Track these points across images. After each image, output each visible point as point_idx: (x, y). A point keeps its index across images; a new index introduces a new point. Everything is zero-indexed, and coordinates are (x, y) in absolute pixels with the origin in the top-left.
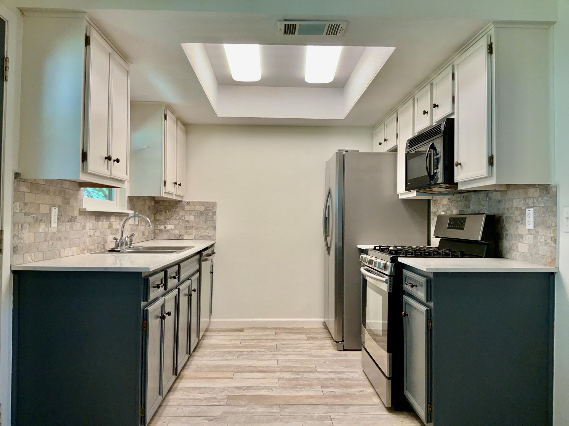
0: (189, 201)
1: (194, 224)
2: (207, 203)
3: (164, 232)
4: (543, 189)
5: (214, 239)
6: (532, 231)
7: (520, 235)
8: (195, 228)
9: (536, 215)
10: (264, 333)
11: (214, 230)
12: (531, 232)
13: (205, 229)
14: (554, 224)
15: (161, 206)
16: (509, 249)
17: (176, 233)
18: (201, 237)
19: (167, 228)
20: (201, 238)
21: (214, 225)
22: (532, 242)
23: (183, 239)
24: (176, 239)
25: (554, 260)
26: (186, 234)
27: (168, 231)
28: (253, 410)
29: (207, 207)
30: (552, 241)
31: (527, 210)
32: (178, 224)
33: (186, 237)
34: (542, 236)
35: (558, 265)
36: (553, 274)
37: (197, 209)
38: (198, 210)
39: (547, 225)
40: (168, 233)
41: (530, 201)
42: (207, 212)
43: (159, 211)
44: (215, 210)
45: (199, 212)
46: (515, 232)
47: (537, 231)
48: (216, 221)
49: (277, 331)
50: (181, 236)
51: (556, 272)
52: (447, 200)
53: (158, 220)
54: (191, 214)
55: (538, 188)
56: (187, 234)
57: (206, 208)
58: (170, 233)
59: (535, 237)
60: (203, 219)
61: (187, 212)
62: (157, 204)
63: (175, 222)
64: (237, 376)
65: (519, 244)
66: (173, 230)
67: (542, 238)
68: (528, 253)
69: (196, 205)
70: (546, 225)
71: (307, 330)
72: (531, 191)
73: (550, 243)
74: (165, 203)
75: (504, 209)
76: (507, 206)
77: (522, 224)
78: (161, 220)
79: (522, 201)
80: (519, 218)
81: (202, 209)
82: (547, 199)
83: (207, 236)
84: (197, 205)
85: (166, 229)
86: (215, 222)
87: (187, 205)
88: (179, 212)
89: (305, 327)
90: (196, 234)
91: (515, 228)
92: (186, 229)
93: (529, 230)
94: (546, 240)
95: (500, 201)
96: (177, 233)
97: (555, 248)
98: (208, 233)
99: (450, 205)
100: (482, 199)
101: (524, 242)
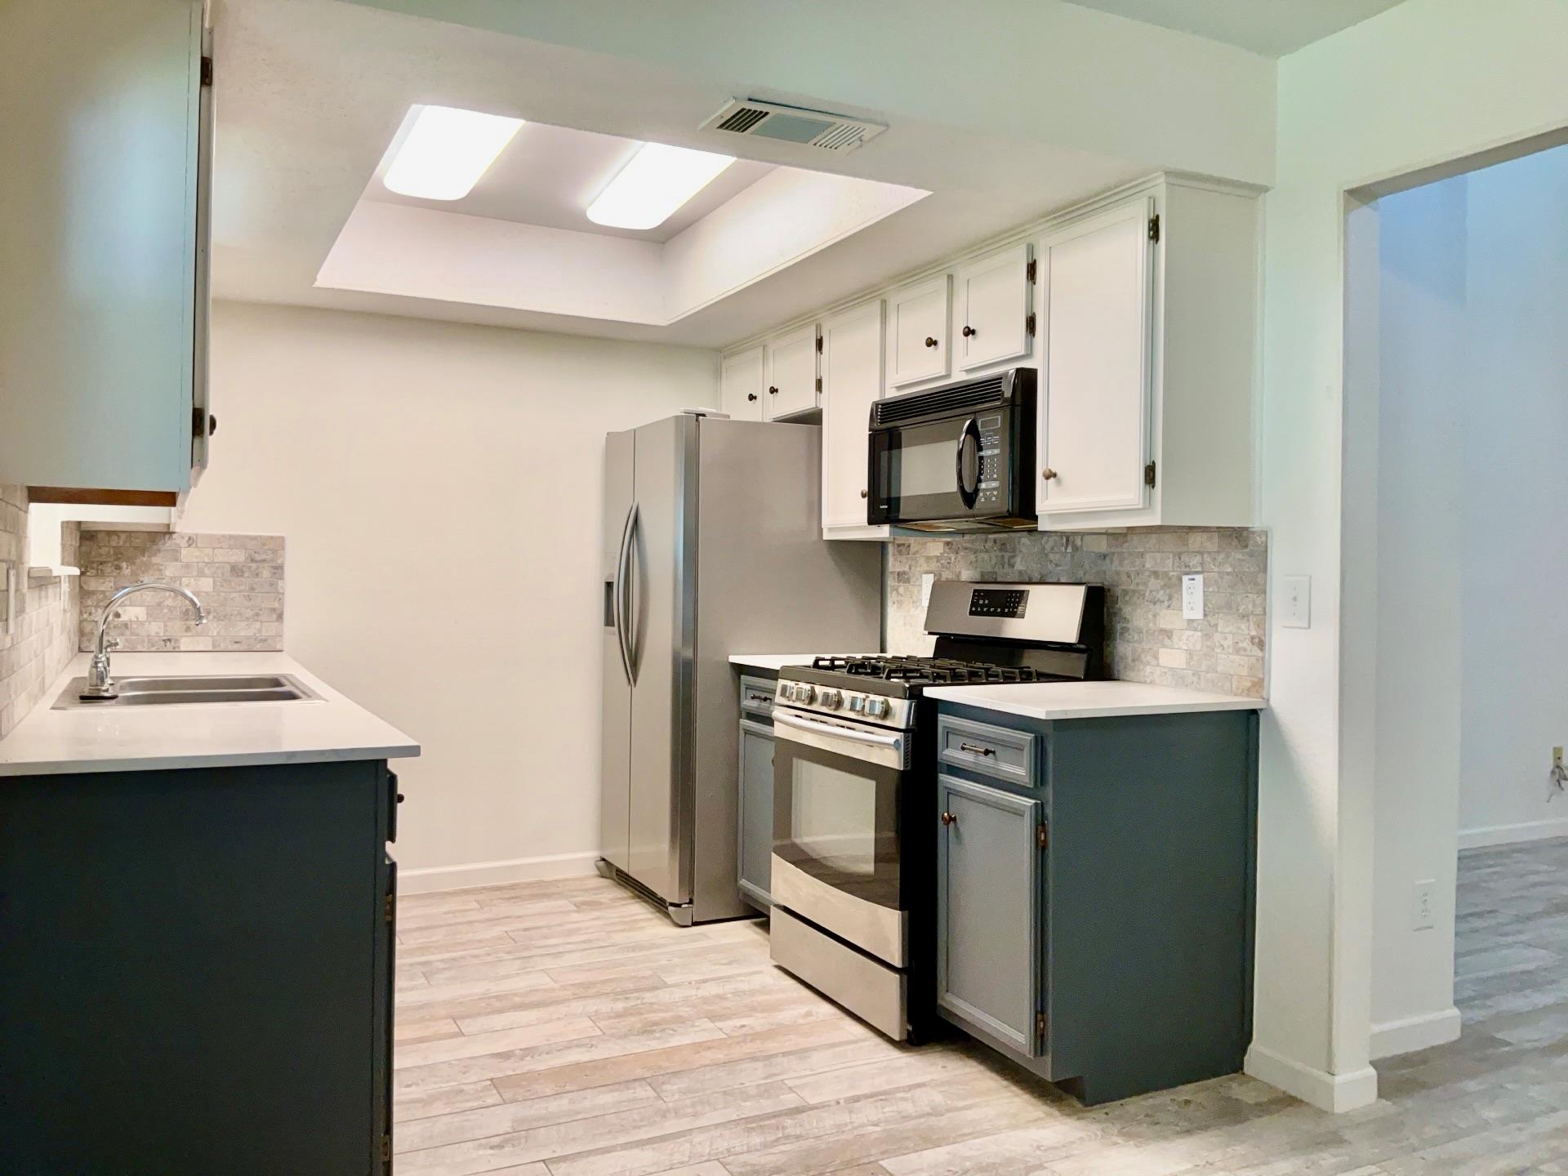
0: (197, 535)
1: (213, 604)
2: (254, 538)
3: (115, 627)
4: (1231, 535)
5: (278, 648)
6: (1198, 624)
7: (1165, 631)
8: (214, 617)
9: (1211, 590)
10: (445, 908)
11: (277, 621)
12: (1195, 624)
13: (247, 618)
14: (1259, 610)
15: (100, 548)
16: (1133, 661)
17: (153, 634)
18: (236, 642)
19: (124, 618)
20: (236, 647)
21: (276, 605)
22: (1198, 647)
23: (175, 650)
24: (153, 649)
25: (1259, 685)
26: (185, 634)
27: (126, 626)
28: (587, 1104)
29: (255, 552)
30: (1253, 644)
31: (1185, 578)
32: (159, 604)
33: (185, 643)
34: (1227, 635)
35: (1269, 694)
36: (1254, 712)
37: (221, 559)
38: (226, 560)
39: (1241, 611)
40: (128, 632)
41: (1195, 561)
42: (254, 566)
43: (95, 565)
44: (279, 562)
45: (228, 567)
46: (1151, 625)
47: (1213, 623)
48: (283, 594)
49: (481, 897)
50: (169, 640)
51: (1261, 710)
52: (941, 545)
53: (93, 593)
54: (201, 574)
55: (1217, 534)
56: (189, 634)
57: (250, 555)
58: (132, 634)
59: (1207, 636)
60: (242, 588)
61: (187, 566)
62: (88, 542)
63: (148, 596)
64: (468, 1026)
65: (1162, 651)
66: (142, 624)
67: (1226, 638)
68: (1185, 669)
69: (219, 546)
70: (1238, 610)
71: (558, 887)
72: (1196, 540)
73: (1249, 649)
74: (116, 537)
75: (1118, 573)
76: (1127, 567)
77: (1169, 607)
78: (103, 592)
79: (1171, 560)
80: (1161, 595)
81: (239, 557)
82: (1239, 556)
83: (256, 639)
84: (222, 544)
85: (120, 620)
86: (280, 596)
87: (189, 546)
88: (163, 568)
89: (546, 879)
90: (218, 633)
91: (1150, 616)
92: (187, 620)
93: (1190, 621)
94: (1237, 643)
95: (1108, 555)
96: (157, 633)
97: (1263, 658)
98: (260, 631)
99: (953, 558)
100: (1053, 548)
101: (1176, 647)
